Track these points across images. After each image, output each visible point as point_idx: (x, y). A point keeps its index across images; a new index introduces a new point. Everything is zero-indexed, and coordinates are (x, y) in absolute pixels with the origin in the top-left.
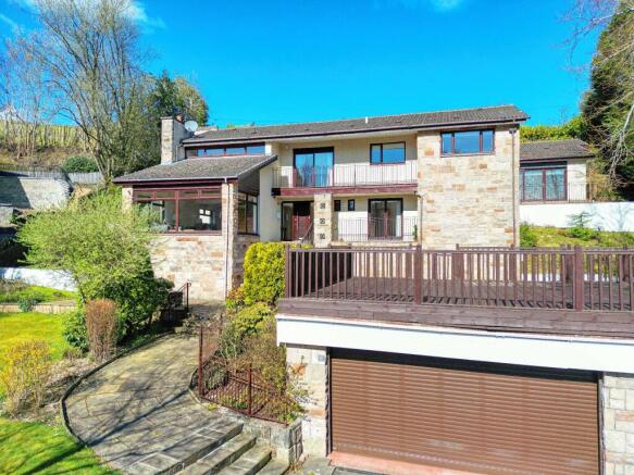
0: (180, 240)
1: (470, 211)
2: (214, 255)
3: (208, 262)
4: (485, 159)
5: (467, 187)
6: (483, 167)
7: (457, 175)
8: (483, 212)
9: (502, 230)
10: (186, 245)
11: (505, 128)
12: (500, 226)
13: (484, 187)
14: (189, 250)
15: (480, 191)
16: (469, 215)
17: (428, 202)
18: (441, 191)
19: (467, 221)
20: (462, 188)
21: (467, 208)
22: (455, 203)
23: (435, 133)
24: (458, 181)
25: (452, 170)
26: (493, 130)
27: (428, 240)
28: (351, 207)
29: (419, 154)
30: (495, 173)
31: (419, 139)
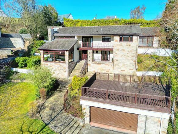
0: (55, 64)
1: (125, 56)
2: (64, 68)
3: (63, 70)
4: (130, 43)
5: (125, 50)
6: (130, 45)
7: (123, 47)
8: (128, 57)
9: (133, 61)
10: (57, 65)
11: (135, 36)
12: (132, 60)
13: (129, 50)
14: (58, 66)
15: (128, 51)
17: (116, 53)
18: (119, 51)
19: (125, 58)
20: (124, 50)
21: (125, 55)
22: (122, 54)
23: (118, 36)
24: (124, 49)
25: (122, 46)
26: (133, 36)
27: (115, 63)
28: (97, 52)
29: (114, 41)
30: (132, 47)
31: (114, 37)
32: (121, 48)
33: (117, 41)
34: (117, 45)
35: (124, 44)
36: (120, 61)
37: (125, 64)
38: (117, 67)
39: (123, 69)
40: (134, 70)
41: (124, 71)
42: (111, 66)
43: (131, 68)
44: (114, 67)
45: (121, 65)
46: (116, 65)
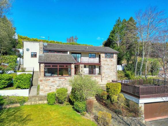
0: (59, 78)
3: (68, 84)
4: (112, 59)
6: (112, 61)
8: (112, 69)
11: (115, 54)
14: (63, 81)
15: (111, 65)
16: (110, 70)
17: (103, 67)
20: (108, 65)
22: (107, 67)
23: (104, 53)
24: (108, 63)
25: (107, 61)
26: (113, 54)
27: (103, 75)
28: (85, 67)
29: (101, 57)
30: (114, 62)
31: (101, 54)
32: (106, 63)
33: (103, 57)
34: (104, 60)
35: (108, 59)
36: (106, 74)
37: (110, 75)
39: (108, 80)
42: (100, 78)
44: (102, 79)
45: (107, 77)
46: (103, 77)
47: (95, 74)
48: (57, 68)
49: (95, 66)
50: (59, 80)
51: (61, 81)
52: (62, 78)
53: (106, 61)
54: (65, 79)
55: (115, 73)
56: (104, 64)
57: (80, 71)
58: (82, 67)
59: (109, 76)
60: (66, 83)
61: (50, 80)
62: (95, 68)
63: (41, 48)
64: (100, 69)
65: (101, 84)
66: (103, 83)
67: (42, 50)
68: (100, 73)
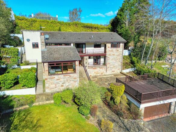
1: (115, 59)
2: (74, 78)
3: (73, 80)
4: (118, 49)
6: (118, 50)
7: (113, 52)
8: (117, 60)
10: (66, 77)
11: (122, 43)
12: (120, 62)
15: (117, 55)
17: (108, 58)
19: (115, 61)
20: (114, 55)
23: (110, 43)
24: (114, 53)
26: (120, 43)
27: (108, 66)
28: (90, 58)
29: (107, 47)
30: (120, 52)
31: (107, 44)
32: (112, 53)
33: (109, 47)
34: (109, 50)
35: (114, 49)
36: (112, 64)
37: (115, 65)
38: (109, 69)
39: (113, 70)
40: (121, 70)
41: (114, 71)
42: (105, 69)
43: (119, 68)
44: (107, 69)
45: (112, 67)
46: (108, 67)
47: (100, 64)
48: (61, 66)
49: (100, 56)
50: (64, 77)
51: (65, 78)
52: (67, 76)
53: (112, 51)
54: (70, 76)
55: (121, 63)
56: (110, 55)
57: (85, 63)
58: (86, 59)
59: (114, 67)
60: (71, 80)
61: (54, 78)
62: (100, 58)
63: (43, 42)
64: (105, 60)
65: (106, 74)
66: (107, 74)
67: (44, 45)
68: (105, 64)
